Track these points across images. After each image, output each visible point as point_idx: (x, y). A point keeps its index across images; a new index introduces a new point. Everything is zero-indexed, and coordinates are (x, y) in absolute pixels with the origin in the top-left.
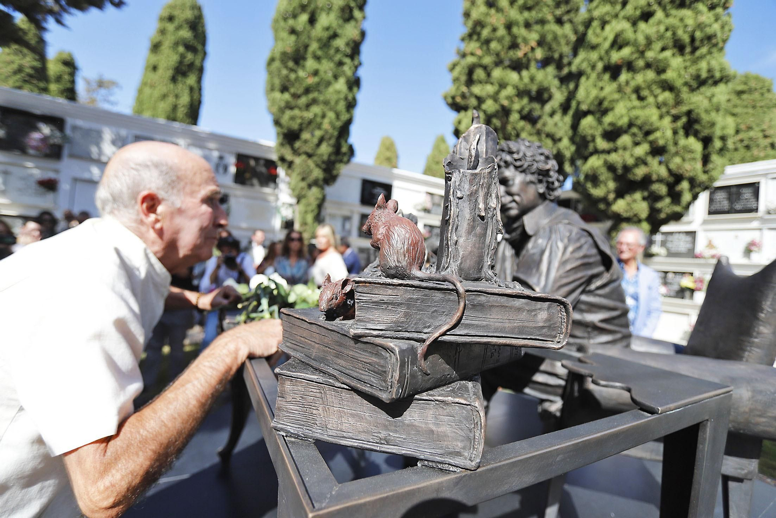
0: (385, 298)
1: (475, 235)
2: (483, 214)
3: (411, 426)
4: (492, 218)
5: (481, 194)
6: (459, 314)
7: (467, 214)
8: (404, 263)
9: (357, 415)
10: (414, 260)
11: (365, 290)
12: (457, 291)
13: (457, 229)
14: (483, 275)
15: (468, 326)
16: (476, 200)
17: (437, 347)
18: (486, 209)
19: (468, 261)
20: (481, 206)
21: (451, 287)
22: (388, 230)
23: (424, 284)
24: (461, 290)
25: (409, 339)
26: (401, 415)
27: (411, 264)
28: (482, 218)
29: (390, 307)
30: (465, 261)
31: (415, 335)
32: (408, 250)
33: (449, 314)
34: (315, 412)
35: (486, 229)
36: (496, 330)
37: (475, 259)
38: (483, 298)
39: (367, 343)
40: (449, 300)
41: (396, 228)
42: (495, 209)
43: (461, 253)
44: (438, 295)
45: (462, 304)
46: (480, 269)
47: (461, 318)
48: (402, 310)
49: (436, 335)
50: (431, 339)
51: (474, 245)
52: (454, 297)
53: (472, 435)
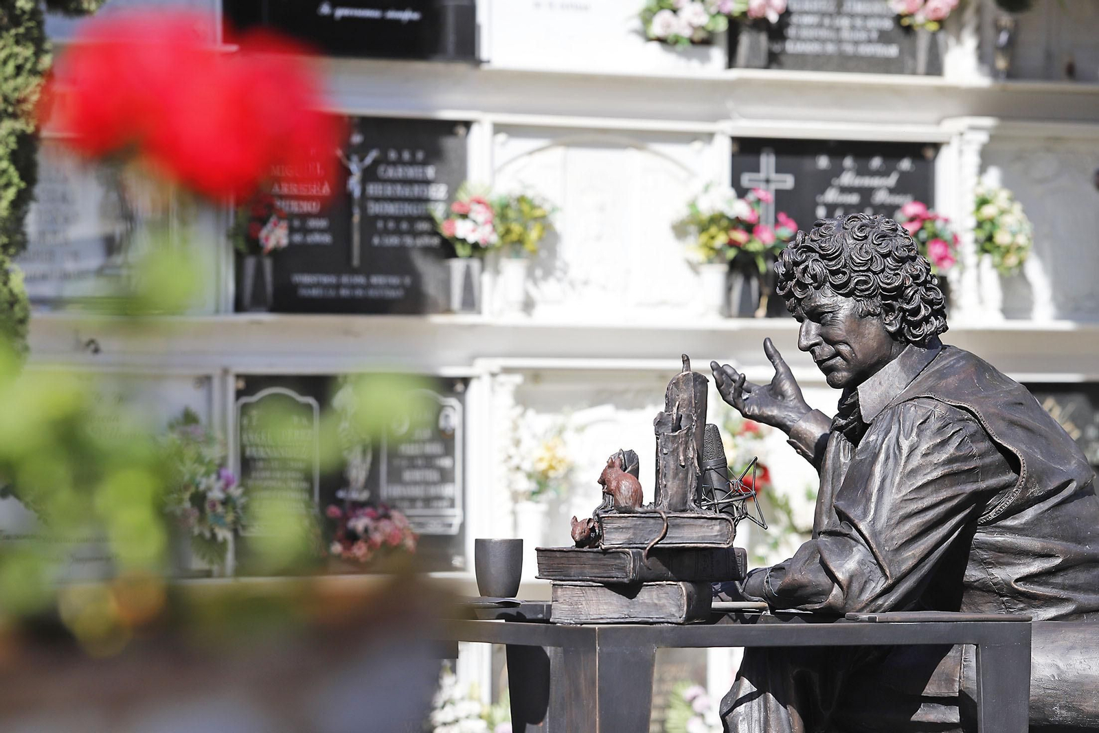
0: (621, 526)
1: (679, 479)
2: (683, 464)
3: (644, 603)
4: (691, 465)
5: (681, 449)
6: (664, 531)
7: (672, 464)
8: (630, 504)
9: (610, 602)
10: (636, 501)
11: (609, 521)
12: (662, 517)
13: (665, 476)
14: (688, 507)
15: (670, 538)
16: (678, 454)
17: (653, 552)
18: (685, 460)
19: (675, 498)
20: (682, 458)
21: (659, 515)
22: (618, 483)
23: (643, 515)
24: (664, 517)
25: (637, 548)
26: (635, 597)
27: (634, 504)
28: (683, 467)
29: (624, 530)
30: (673, 498)
31: (640, 546)
32: (632, 495)
33: (659, 532)
34: (580, 606)
35: (687, 474)
36: (688, 539)
37: (680, 496)
38: (678, 521)
39: (613, 552)
40: (658, 523)
41: (623, 482)
42: (693, 458)
43: (670, 493)
44: (652, 521)
45: (665, 525)
46: (685, 503)
47: (666, 533)
48: (631, 531)
49: (652, 544)
50: (650, 546)
51: (679, 486)
52: (660, 521)
53: (679, 603)
